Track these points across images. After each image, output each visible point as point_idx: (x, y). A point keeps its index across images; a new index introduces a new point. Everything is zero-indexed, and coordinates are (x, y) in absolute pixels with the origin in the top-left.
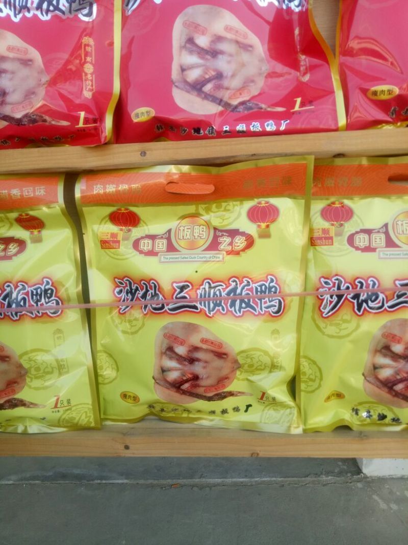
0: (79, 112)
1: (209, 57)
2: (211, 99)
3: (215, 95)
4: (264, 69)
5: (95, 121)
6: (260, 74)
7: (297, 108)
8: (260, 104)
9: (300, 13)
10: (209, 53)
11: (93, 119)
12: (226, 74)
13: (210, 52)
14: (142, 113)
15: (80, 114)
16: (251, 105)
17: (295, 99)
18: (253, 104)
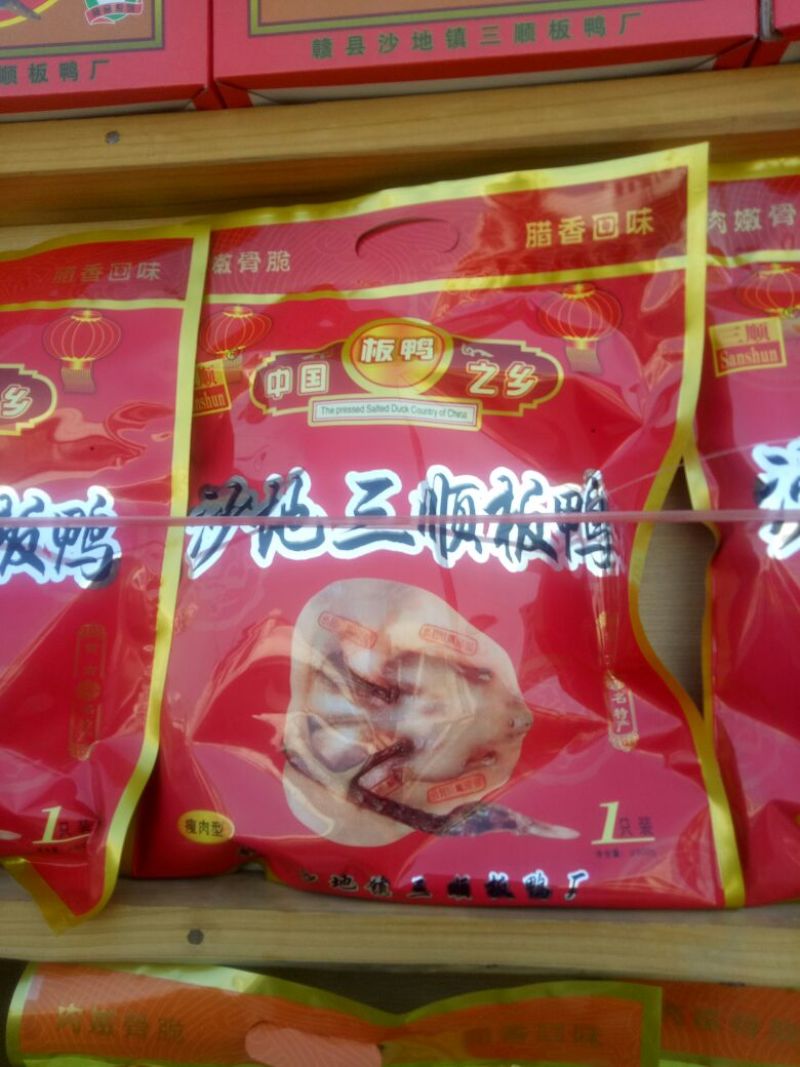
0: (44, 811)
1: (379, 702)
2: (380, 808)
3: (391, 797)
4: (519, 723)
5: (84, 827)
6: (510, 736)
7: (608, 837)
8: (510, 811)
9: (608, 581)
10: (381, 692)
11: (80, 822)
12: (422, 742)
13: (384, 690)
14: (203, 823)
15: (48, 814)
16: (486, 814)
17: (603, 805)
18: (492, 810)
